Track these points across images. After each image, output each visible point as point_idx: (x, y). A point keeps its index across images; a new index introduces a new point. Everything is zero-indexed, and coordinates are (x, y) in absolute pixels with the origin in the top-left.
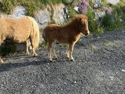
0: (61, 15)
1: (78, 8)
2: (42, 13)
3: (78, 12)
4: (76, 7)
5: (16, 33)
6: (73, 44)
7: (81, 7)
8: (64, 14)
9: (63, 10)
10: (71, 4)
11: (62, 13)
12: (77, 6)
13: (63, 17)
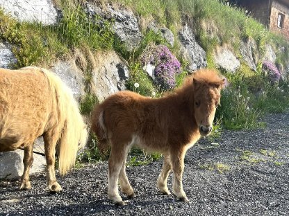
0: (111, 81)
1: (154, 67)
2: (61, 69)
3: (154, 78)
4: (149, 65)
5: (11, 116)
6: (181, 153)
7: (162, 68)
8: (118, 79)
9: (117, 70)
10: (137, 55)
11: (114, 77)
12: (152, 63)
13: (116, 88)
